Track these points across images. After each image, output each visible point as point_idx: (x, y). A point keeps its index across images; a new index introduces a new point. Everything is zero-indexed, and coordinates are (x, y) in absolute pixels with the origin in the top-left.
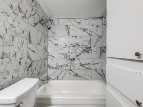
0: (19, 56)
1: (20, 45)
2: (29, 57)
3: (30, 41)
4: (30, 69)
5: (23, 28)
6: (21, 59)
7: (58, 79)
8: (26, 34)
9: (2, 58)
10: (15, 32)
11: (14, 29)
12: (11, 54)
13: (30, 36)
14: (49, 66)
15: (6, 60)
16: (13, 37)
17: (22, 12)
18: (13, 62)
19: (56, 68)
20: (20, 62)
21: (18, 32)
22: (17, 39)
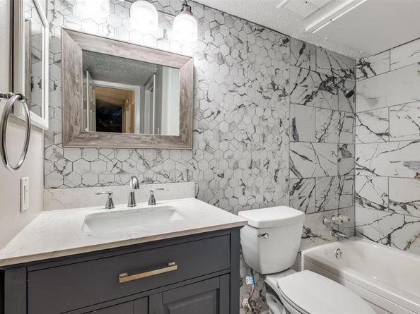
0: (273, 166)
1: (275, 146)
2: (293, 169)
3: (296, 137)
4: (297, 192)
5: (281, 116)
6: (277, 171)
7: (389, 243)
8: (288, 124)
9: (250, 168)
10: (267, 126)
11: (265, 124)
12: (262, 162)
13: (294, 127)
14: (357, 198)
15: (255, 170)
16: (264, 136)
17: (278, 89)
18: (265, 174)
19: (383, 208)
20: (276, 177)
21: (272, 126)
22: (270, 137)
